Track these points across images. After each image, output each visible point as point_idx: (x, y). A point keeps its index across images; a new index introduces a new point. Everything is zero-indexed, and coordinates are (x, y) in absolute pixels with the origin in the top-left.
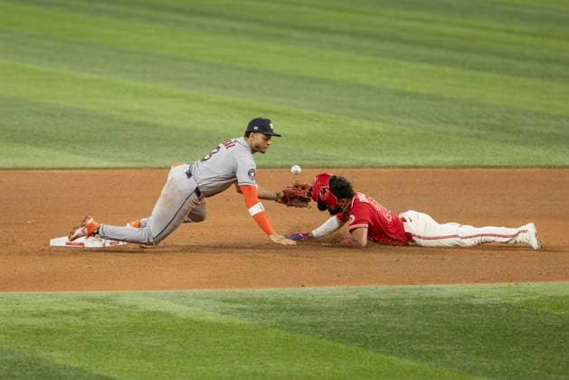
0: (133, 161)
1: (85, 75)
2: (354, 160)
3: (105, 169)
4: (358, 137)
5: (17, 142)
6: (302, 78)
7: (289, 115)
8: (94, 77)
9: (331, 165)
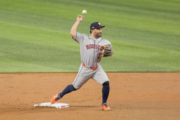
0: (72, 69)
1: (50, 31)
2: (171, 69)
3: (59, 73)
4: (173, 58)
5: (19, 61)
6: (148, 32)
7: (142, 48)
8: (55, 31)
9: (162, 71)
